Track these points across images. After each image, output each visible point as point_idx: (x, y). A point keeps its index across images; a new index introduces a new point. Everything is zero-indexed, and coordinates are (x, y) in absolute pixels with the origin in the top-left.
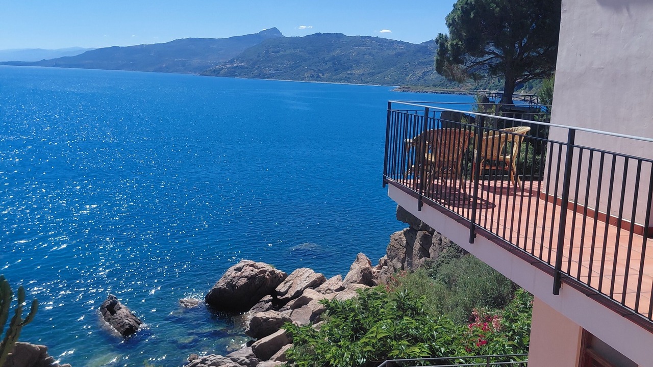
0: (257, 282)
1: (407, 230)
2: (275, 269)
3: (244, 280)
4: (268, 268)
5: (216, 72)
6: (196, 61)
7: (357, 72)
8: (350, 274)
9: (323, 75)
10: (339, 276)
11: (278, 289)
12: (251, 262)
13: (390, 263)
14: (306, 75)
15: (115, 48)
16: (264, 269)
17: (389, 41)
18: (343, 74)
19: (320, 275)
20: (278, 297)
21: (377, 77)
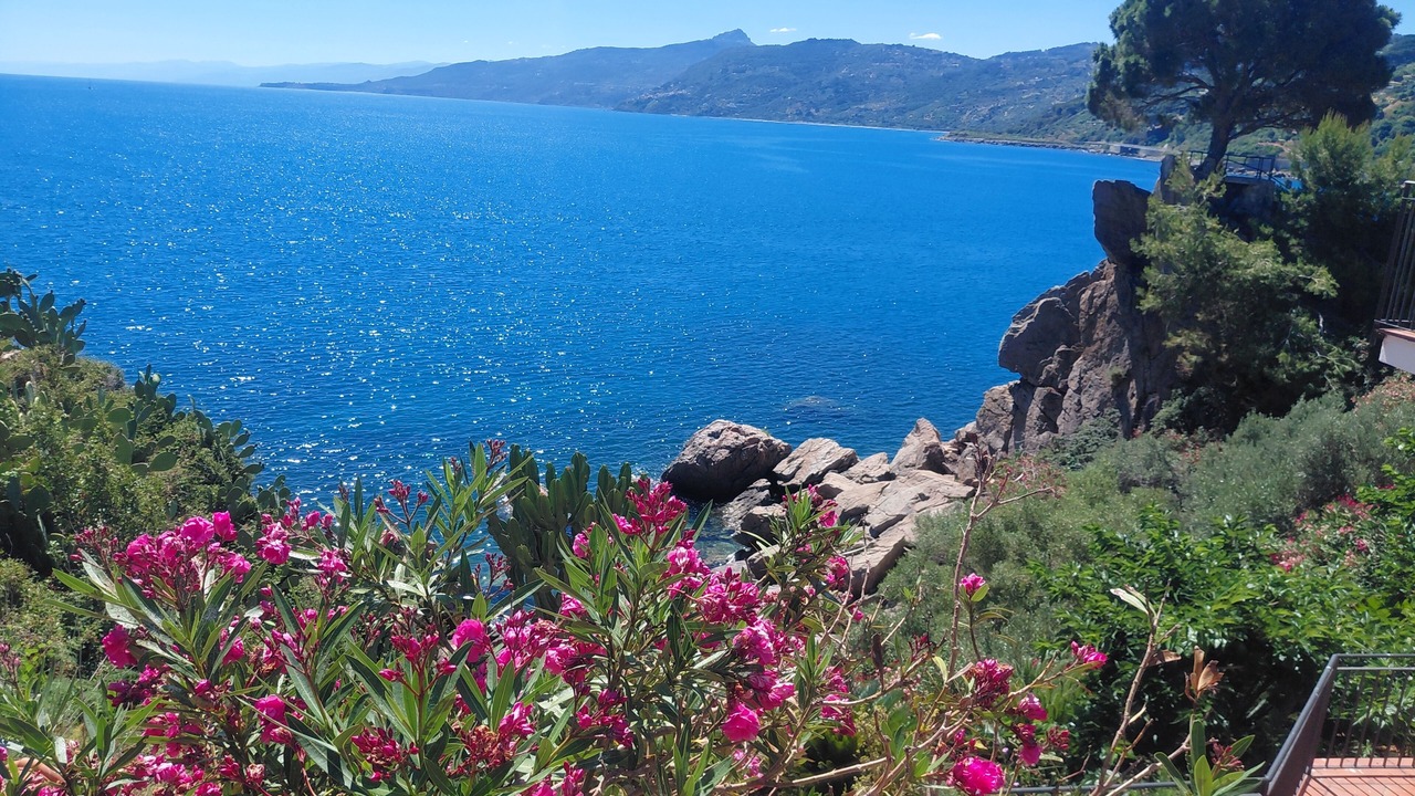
0: (744, 456)
1: (1016, 384)
2: (772, 438)
3: (725, 453)
4: (762, 435)
5: (640, 106)
6: (608, 87)
7: (875, 106)
8: (902, 453)
9: (817, 111)
10: (883, 455)
11: (778, 469)
12: (736, 426)
13: (982, 439)
14: (788, 111)
15: (480, 64)
16: (756, 436)
17: (934, 53)
18: (852, 111)
19: (849, 451)
20: (779, 483)
21: (910, 116)
